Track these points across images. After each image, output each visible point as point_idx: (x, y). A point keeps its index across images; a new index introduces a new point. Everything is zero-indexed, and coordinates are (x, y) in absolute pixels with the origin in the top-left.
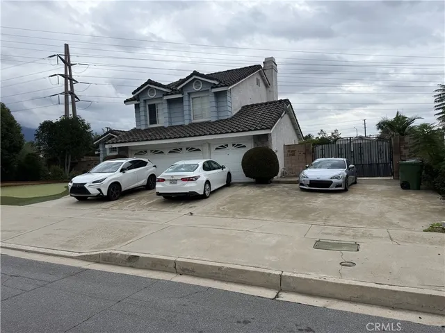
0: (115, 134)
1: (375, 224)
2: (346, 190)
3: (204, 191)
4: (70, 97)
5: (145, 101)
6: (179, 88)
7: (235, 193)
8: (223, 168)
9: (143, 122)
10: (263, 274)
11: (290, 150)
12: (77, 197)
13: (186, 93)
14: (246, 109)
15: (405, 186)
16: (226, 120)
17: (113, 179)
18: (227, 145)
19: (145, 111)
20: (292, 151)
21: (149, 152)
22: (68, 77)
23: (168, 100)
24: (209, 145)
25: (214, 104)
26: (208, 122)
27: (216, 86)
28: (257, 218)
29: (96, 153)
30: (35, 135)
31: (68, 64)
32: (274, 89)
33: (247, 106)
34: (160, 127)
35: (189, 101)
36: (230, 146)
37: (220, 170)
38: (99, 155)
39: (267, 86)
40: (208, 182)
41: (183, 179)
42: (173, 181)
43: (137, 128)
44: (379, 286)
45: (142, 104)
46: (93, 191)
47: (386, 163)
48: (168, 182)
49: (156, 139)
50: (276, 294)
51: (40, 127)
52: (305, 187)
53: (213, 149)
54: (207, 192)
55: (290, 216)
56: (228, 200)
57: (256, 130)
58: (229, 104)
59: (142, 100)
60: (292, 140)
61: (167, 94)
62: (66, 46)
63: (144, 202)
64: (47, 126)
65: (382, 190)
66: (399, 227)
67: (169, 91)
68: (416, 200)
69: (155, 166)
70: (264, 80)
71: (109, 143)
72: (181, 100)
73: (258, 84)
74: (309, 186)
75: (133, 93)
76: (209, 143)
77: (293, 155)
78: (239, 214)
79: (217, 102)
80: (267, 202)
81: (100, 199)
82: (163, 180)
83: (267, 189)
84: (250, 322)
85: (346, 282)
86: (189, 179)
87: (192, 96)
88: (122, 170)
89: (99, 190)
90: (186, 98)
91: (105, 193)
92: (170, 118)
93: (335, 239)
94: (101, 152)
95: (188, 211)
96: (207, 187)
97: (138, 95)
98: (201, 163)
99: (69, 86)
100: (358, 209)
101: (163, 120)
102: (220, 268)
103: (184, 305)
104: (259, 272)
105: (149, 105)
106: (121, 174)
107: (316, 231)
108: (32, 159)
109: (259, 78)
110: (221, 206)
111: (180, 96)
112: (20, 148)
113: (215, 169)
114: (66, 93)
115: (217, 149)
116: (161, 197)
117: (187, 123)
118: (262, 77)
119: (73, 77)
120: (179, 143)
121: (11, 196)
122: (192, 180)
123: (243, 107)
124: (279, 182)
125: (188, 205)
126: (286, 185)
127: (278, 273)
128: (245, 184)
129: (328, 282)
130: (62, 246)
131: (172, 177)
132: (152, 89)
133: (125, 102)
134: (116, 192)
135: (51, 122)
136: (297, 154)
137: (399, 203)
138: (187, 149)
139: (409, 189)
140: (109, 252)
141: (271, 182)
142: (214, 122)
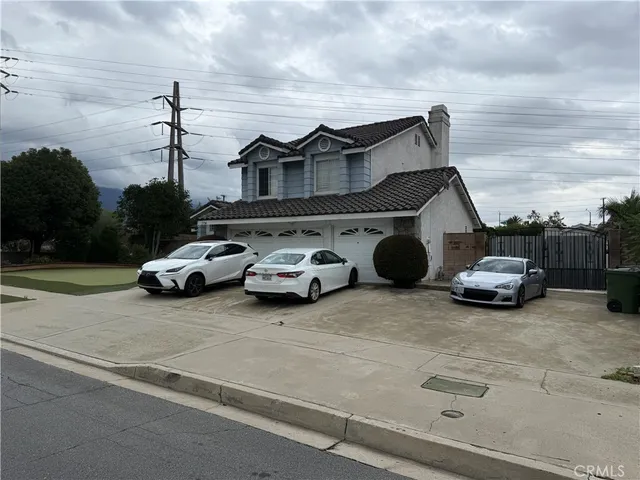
0: (216, 206)
1: (533, 361)
2: (518, 306)
3: (310, 294)
4: (176, 152)
5: (255, 164)
6: (298, 148)
7: (355, 299)
8: (343, 261)
9: (250, 193)
10: (325, 415)
11: (452, 241)
12: (148, 290)
13: (308, 155)
14: (393, 179)
15: (614, 307)
16: (360, 193)
17: (196, 268)
18: (357, 230)
19: (255, 178)
20: (455, 243)
21: (253, 233)
22: (175, 126)
23: (284, 164)
24: (333, 228)
25: (345, 171)
26: (335, 196)
27: (349, 146)
28: (367, 337)
29: (193, 230)
30: (118, 203)
31: (176, 108)
32: (443, 151)
33: (395, 175)
34: (272, 200)
35: (312, 165)
36: (361, 230)
37: (340, 264)
38: (195, 233)
39: (432, 146)
40: (316, 281)
41: (280, 275)
42: (267, 276)
43: (244, 200)
44: (473, 449)
45: (251, 169)
46: (166, 282)
47: (599, 269)
48: (261, 277)
49: (262, 217)
50: (332, 444)
51: (124, 193)
52: (457, 297)
53: (337, 234)
54: (313, 295)
55: (415, 338)
56: (341, 308)
57: (396, 210)
58: (366, 171)
59: (251, 163)
60: (461, 225)
61: (283, 155)
62: (176, 85)
63: (230, 302)
64: (134, 192)
65: (576, 311)
66: (569, 368)
67: (286, 151)
68: (620, 330)
69: (257, 254)
70: (427, 138)
71: (202, 220)
72: (300, 164)
73: (418, 142)
74: (464, 296)
75: (240, 153)
76: (332, 226)
77: (458, 248)
78: (344, 329)
79: (350, 167)
80: (394, 315)
81: (175, 293)
82: (254, 274)
83: (404, 297)
84: (269, 475)
85: (431, 438)
86: (288, 275)
87: (317, 159)
88: (208, 257)
89: (174, 281)
90: (308, 162)
91: (182, 286)
92: (286, 188)
93: (460, 376)
94: (199, 230)
95: (277, 319)
96: (315, 287)
97: (247, 156)
98: (309, 253)
99: (176, 138)
100: (521, 337)
101: (276, 190)
102: (273, 402)
103: (201, 444)
104: (321, 412)
105: (260, 170)
106: (207, 262)
107: (439, 362)
108: (110, 234)
109: (420, 134)
110: (326, 315)
111: (300, 158)
112: (95, 219)
113: (332, 262)
114: (172, 147)
115: (343, 234)
116: (253, 298)
117: (307, 195)
118: (425, 133)
119: (182, 126)
120: (293, 223)
121: (71, 282)
122: (293, 277)
123: (389, 176)
124: (427, 287)
125: (283, 311)
126: (435, 292)
127: (344, 415)
128: (377, 287)
129: (405, 436)
130: (100, 352)
131: (266, 270)
132: (265, 149)
133: (229, 164)
134: (197, 286)
135: (138, 187)
136: (462, 246)
137: (591, 333)
138: (303, 231)
139: (621, 311)
140: (147, 365)
141: (415, 286)
142: (343, 196)
